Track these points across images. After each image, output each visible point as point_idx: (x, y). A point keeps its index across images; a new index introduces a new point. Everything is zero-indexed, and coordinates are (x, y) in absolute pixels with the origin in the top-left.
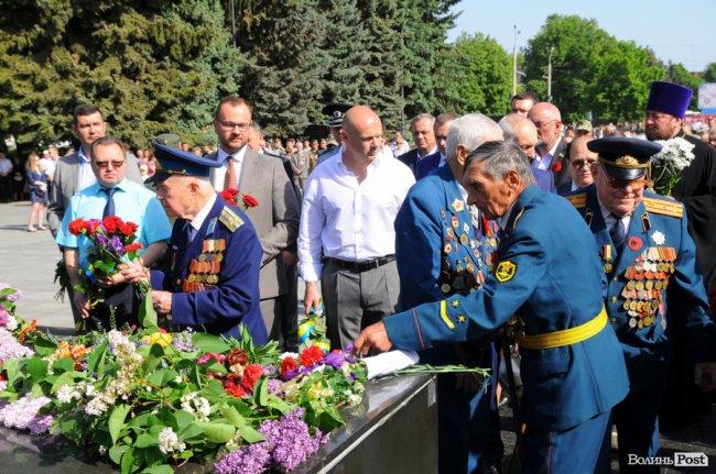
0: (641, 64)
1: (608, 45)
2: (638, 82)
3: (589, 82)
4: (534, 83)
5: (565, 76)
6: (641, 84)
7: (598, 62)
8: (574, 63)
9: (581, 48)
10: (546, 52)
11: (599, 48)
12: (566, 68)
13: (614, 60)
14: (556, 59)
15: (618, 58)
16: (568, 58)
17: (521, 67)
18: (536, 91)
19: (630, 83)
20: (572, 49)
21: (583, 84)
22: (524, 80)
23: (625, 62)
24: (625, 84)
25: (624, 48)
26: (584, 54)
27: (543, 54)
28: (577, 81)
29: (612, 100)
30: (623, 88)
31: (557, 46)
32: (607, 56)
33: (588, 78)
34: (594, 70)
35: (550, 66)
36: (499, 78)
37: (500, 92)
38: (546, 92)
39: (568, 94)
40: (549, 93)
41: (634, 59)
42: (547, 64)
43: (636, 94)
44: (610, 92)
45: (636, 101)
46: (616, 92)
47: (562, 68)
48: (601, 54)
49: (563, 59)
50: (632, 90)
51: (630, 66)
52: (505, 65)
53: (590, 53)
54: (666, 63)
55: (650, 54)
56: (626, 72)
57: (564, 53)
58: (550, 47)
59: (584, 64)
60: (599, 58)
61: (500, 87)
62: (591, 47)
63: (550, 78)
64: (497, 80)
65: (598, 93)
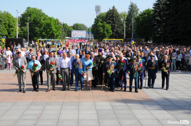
0: (55, 24)
1: (46, 18)
2: (55, 29)
3: (40, 28)
4: (23, 27)
5: (33, 26)
6: (55, 30)
7: (43, 23)
8: (35, 22)
9: (38, 18)
10: (27, 18)
11: (43, 18)
12: (33, 24)
13: (47, 22)
14: (30, 21)
15: (49, 22)
16: (34, 20)
17: (19, 22)
18: (24, 30)
19: (52, 29)
20: (35, 18)
21: (38, 29)
22: (20, 27)
23: (51, 23)
24: (51, 30)
25: (50, 19)
26: (38, 20)
27: (26, 19)
28: (37, 28)
29: (47, 34)
30: (50, 31)
31: (30, 17)
32: (45, 21)
33: (40, 27)
34: (41, 25)
35: (28, 23)
36: (12, 26)
37: (12, 31)
38: (27, 31)
39: (34, 32)
40: (28, 31)
41: (53, 22)
42: (27, 22)
43: (54, 33)
44: (46, 32)
45: (54, 35)
46: (48, 32)
47: (32, 24)
48: (44, 20)
49: (32, 21)
50: (53, 32)
51: (52, 24)
52: (14, 22)
53: (40, 19)
54: (62, 23)
55: (57, 20)
56: (51, 26)
57: (32, 19)
58: (28, 17)
59: (38, 23)
60: (43, 21)
61: (12, 29)
62: (40, 18)
63: (28, 26)
64: (12, 27)
65: (43, 32)
